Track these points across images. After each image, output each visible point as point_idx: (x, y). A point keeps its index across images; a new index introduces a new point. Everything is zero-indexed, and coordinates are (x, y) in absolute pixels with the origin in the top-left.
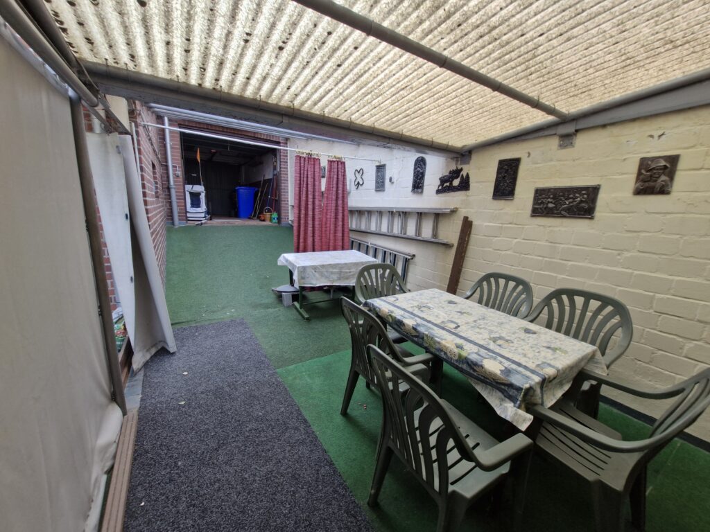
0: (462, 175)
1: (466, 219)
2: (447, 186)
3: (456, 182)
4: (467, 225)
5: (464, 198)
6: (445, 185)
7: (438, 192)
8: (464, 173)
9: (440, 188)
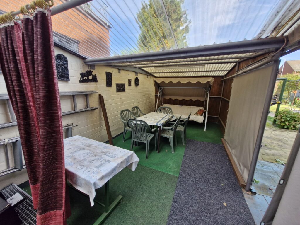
0: (93, 75)
1: (100, 95)
2: (86, 79)
3: (90, 78)
4: (101, 98)
5: (96, 86)
6: (85, 78)
7: (81, 81)
8: (93, 73)
9: (82, 79)
